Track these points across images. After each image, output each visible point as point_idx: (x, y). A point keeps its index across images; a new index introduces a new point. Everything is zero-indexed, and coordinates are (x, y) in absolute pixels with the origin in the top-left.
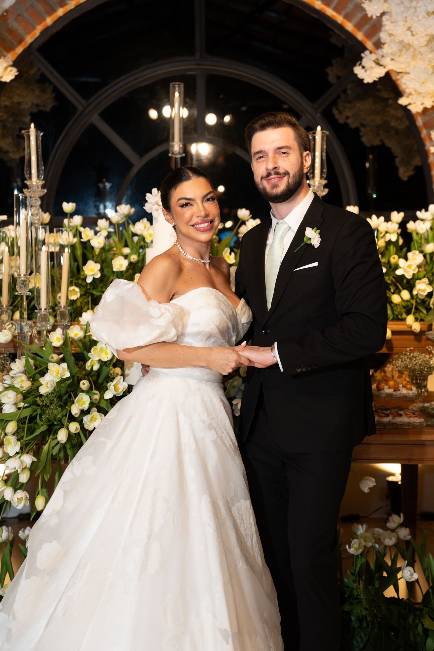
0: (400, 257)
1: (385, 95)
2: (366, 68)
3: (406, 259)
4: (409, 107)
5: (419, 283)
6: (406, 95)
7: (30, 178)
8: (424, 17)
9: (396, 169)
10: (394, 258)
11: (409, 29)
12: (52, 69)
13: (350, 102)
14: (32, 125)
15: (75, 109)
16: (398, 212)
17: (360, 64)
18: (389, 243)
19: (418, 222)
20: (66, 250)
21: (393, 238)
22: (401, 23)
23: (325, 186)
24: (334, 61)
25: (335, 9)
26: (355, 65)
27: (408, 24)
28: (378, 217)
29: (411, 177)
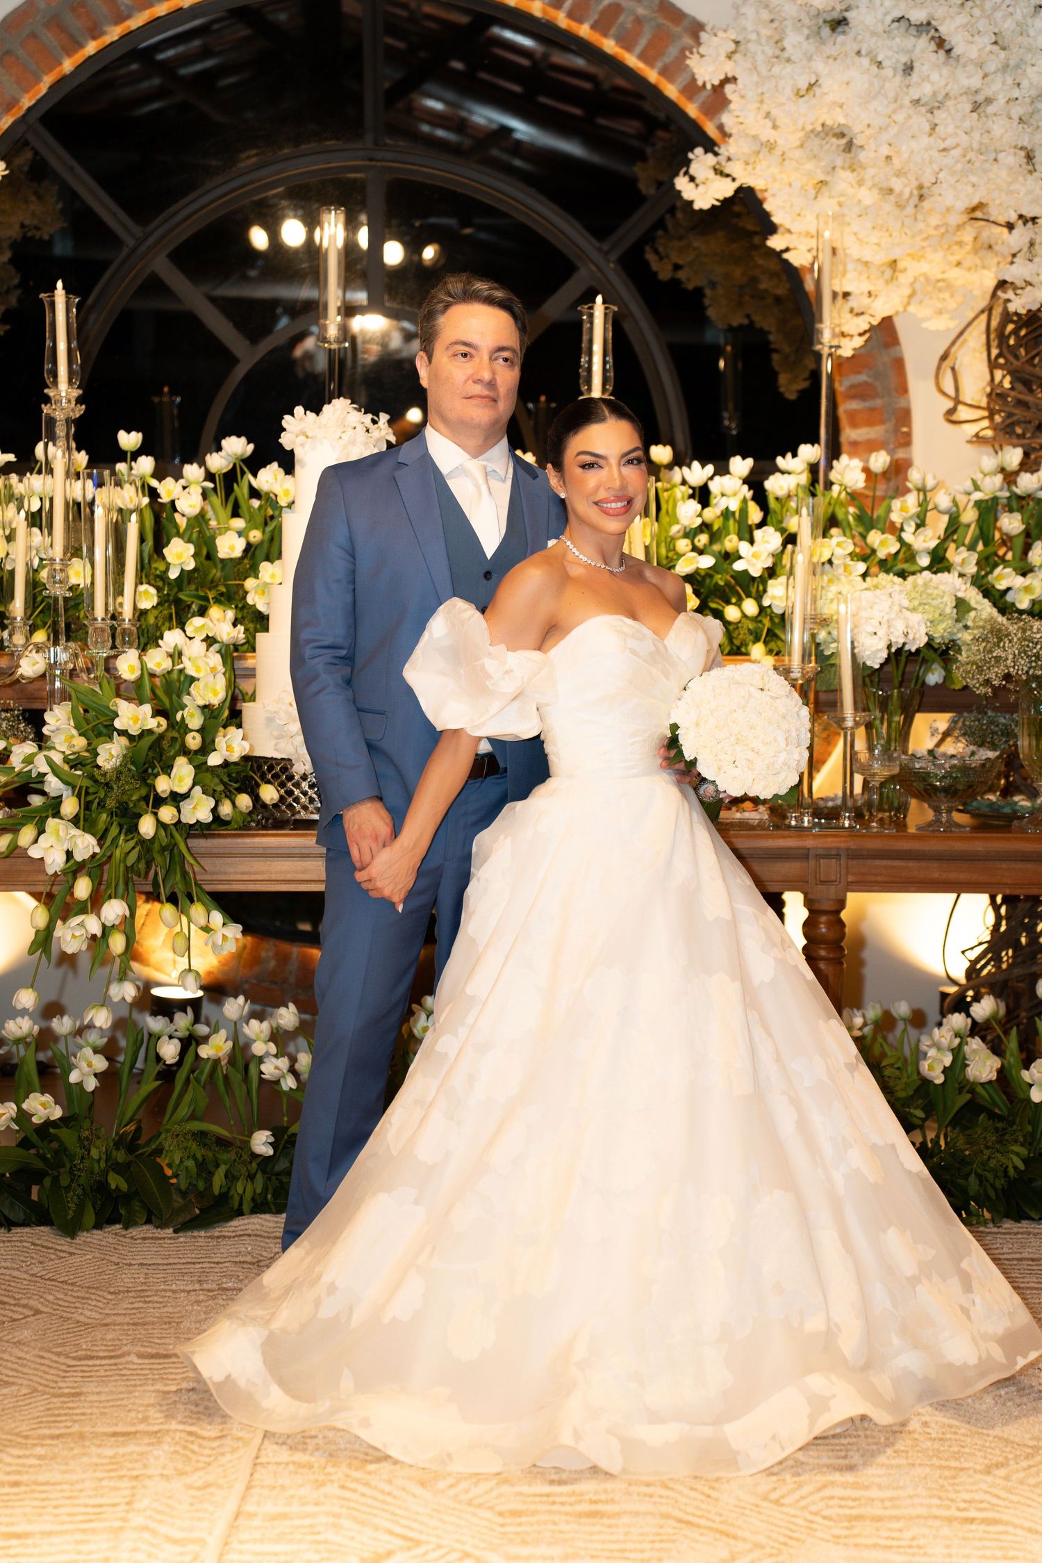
0: (740, 539)
2: (697, 181)
3: (752, 542)
4: (786, 256)
5: (773, 586)
6: (780, 230)
7: (55, 384)
8: (789, 99)
10: (731, 542)
11: (768, 115)
13: (681, 238)
14: (60, 284)
16: (744, 458)
17: (686, 173)
18: (726, 514)
19: (778, 474)
20: (132, 519)
21: (734, 506)
22: (755, 103)
25: (642, 57)
26: (677, 174)
27: (765, 108)
28: (703, 466)
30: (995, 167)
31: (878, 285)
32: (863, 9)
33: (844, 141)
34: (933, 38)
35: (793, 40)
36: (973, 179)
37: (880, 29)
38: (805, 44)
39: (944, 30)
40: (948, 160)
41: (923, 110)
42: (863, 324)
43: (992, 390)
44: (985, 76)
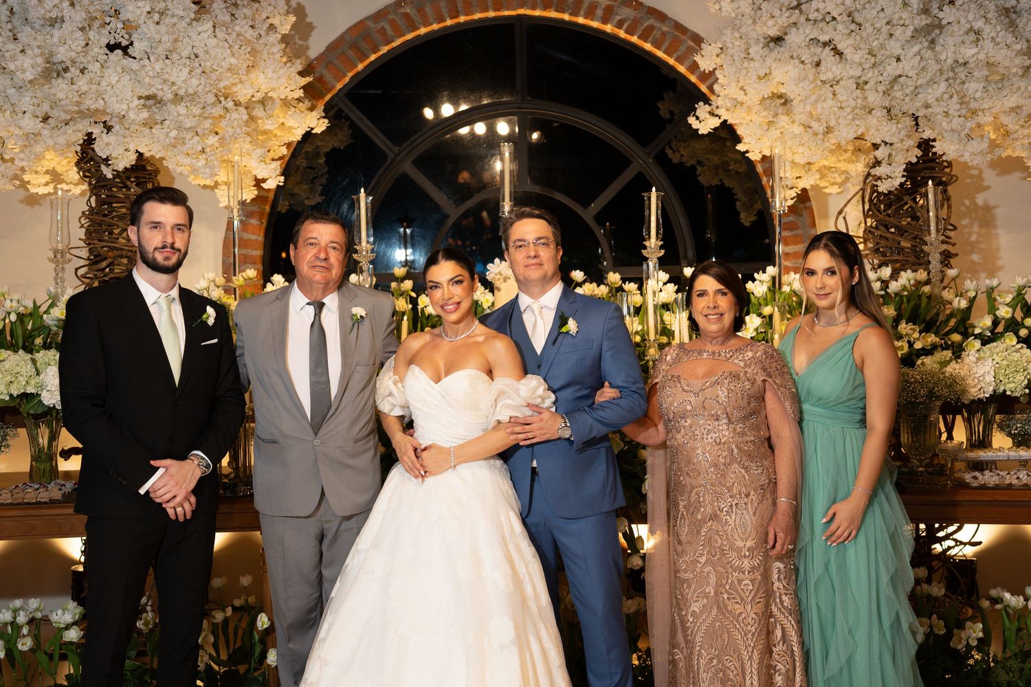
1: (723, 134)
2: (700, 119)
4: (747, 155)
6: (743, 141)
7: (360, 243)
8: (754, 81)
9: (739, 213)
11: (742, 88)
12: (361, 116)
13: (684, 142)
14: (362, 190)
15: (385, 156)
17: (694, 115)
19: (756, 282)
20: (405, 318)
22: (733, 84)
23: (661, 247)
24: (665, 95)
25: (665, 52)
26: (689, 116)
27: (741, 85)
29: (753, 222)
30: (870, 116)
31: (802, 173)
32: (793, 34)
33: (783, 101)
34: (832, 49)
35: (756, 50)
36: (858, 123)
37: (803, 44)
38: (761, 52)
39: (840, 47)
40: (842, 113)
41: (828, 86)
42: (793, 193)
43: (866, 229)
44: (863, 70)
